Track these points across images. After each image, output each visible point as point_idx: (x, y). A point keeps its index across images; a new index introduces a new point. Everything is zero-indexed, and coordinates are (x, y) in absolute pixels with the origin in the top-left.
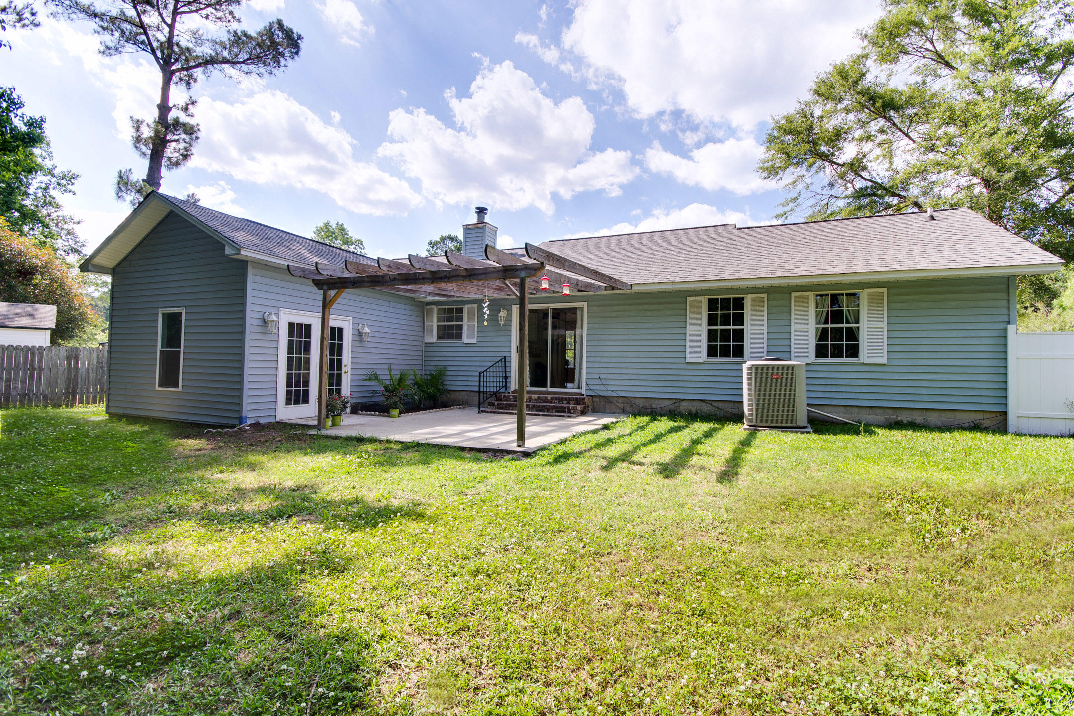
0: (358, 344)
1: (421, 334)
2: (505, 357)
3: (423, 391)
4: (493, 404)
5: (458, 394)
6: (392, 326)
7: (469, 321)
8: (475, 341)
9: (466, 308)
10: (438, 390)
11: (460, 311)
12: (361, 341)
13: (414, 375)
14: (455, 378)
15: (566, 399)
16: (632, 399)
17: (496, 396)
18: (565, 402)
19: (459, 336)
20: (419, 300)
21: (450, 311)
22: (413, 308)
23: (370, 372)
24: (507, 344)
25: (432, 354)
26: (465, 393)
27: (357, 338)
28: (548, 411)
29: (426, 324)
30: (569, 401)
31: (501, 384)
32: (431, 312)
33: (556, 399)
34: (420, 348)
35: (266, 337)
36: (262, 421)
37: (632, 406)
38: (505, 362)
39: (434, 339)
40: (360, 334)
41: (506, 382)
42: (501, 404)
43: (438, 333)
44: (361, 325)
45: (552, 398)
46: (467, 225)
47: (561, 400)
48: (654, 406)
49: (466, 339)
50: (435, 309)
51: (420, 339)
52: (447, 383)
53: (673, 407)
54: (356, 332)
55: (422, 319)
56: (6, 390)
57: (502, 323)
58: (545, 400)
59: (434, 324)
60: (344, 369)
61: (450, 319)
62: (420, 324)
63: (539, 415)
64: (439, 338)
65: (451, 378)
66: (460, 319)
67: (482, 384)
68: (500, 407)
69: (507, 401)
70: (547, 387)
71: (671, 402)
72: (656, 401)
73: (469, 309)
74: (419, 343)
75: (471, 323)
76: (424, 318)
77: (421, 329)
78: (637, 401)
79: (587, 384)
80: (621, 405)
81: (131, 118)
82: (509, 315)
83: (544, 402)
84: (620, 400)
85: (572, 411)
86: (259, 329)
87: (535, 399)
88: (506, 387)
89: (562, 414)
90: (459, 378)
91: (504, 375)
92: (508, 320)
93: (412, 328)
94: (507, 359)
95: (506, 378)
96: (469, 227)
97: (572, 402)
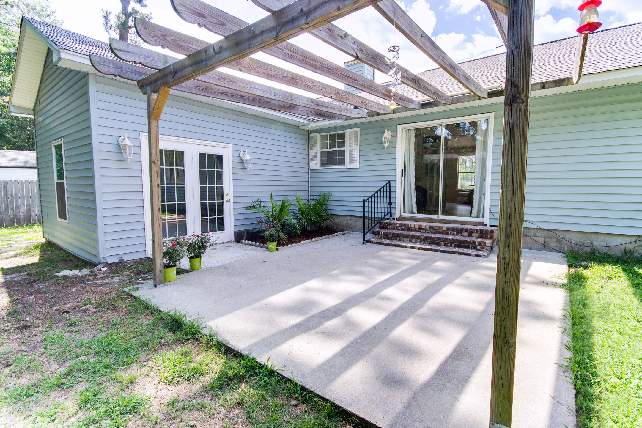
0: (240, 171)
1: (306, 161)
2: (389, 182)
3: (307, 219)
4: (378, 233)
5: (341, 218)
6: (276, 153)
7: (351, 145)
8: (357, 165)
9: (348, 132)
10: (321, 216)
11: (343, 136)
12: (244, 168)
13: (298, 200)
14: (338, 203)
15: (466, 230)
16: (559, 233)
17: (381, 223)
18: (466, 234)
19: (342, 162)
20: (302, 128)
21: (333, 137)
22: (298, 136)
23: (256, 199)
24: (392, 167)
25: (316, 180)
26: (348, 218)
27: (239, 166)
28: (445, 245)
29: (311, 151)
30: (470, 233)
31: (386, 209)
32: (314, 140)
33: (453, 229)
34: (306, 175)
35: (124, 165)
36: (126, 258)
37: (559, 241)
38: (390, 186)
39: (318, 166)
40: (242, 162)
41: (391, 208)
42: (387, 233)
43: (321, 160)
44: (242, 152)
45: (448, 229)
46: (348, 62)
47: (460, 231)
48: (596, 243)
49: (349, 164)
50: (318, 136)
51: (306, 166)
52: (332, 208)
53: (631, 247)
54: (238, 160)
55: (306, 147)
56: (27, 212)
57: (386, 145)
58: (439, 231)
59: (317, 150)
60: (226, 198)
61: (332, 146)
62: (305, 152)
63: (436, 251)
64: (323, 164)
65: (335, 203)
66: (343, 144)
67: (366, 209)
68: (386, 236)
69: (393, 229)
70: (438, 214)
71: (628, 240)
72: (601, 237)
73: (351, 133)
74: (306, 170)
75: (354, 148)
76: (308, 146)
77: (306, 156)
78: (568, 236)
79: (491, 212)
80: (542, 240)
81: (103, 10)
82: (395, 136)
83: (438, 232)
84: (539, 233)
85: (478, 247)
86: (114, 156)
87: (426, 229)
88: (391, 213)
89: (465, 251)
90: (342, 204)
91: (388, 201)
92: (393, 142)
93: (297, 156)
94: (392, 184)
95: (390, 203)
96: (350, 63)
97: (474, 235)
